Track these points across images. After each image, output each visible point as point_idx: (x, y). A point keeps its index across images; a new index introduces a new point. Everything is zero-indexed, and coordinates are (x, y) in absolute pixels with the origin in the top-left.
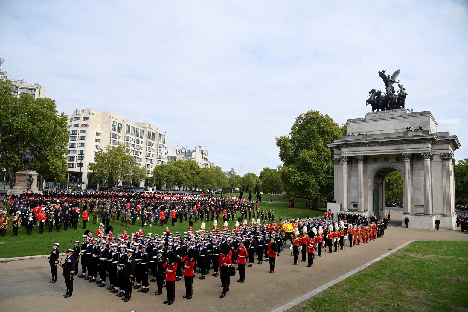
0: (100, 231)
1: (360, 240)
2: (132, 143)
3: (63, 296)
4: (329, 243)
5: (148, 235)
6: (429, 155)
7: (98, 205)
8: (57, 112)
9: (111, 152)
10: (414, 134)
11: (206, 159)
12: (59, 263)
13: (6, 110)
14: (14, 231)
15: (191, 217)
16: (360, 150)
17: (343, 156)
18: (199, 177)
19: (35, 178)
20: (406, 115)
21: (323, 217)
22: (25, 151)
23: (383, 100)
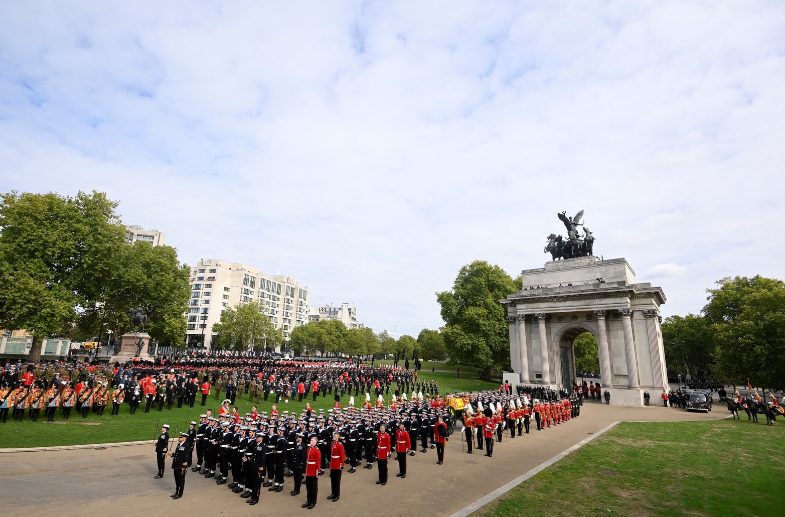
0: (224, 409)
1: (550, 421)
2: (268, 300)
3: (171, 497)
4: (511, 424)
5: (284, 414)
6: (629, 312)
7: (222, 375)
8: (179, 263)
9: (241, 310)
10: (607, 287)
11: (354, 319)
12: (168, 452)
13: (117, 260)
14: (114, 409)
15: (336, 389)
16: (540, 307)
17: (520, 315)
18: (345, 340)
19: (146, 342)
20: (595, 263)
21: (499, 390)
22: (136, 309)
23: (566, 247)
